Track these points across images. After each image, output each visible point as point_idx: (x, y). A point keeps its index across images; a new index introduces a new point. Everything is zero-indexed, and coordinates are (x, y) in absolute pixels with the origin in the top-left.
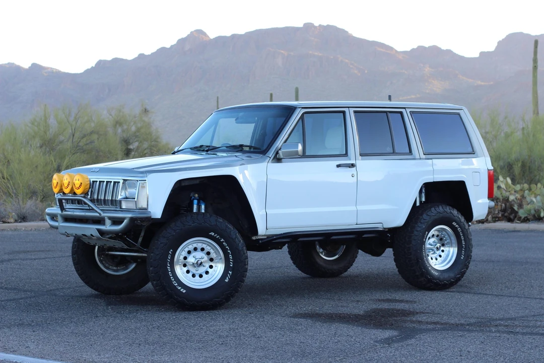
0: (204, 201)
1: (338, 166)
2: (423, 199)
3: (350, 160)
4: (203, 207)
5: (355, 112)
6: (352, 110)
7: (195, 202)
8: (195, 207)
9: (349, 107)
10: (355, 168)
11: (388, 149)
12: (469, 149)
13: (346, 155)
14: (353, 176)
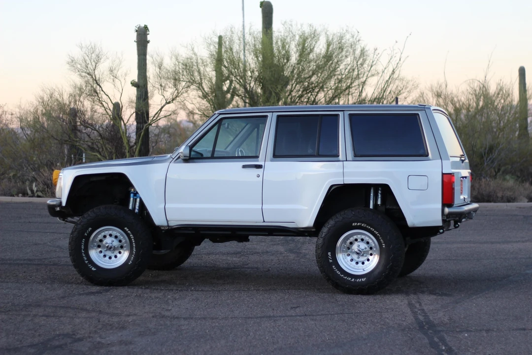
1: (244, 167)
2: (379, 202)
3: (258, 161)
4: (138, 200)
6: (276, 114)
7: (132, 195)
8: (132, 199)
9: (273, 112)
10: (262, 170)
11: (310, 151)
12: (421, 152)
13: (257, 157)
14: (258, 176)
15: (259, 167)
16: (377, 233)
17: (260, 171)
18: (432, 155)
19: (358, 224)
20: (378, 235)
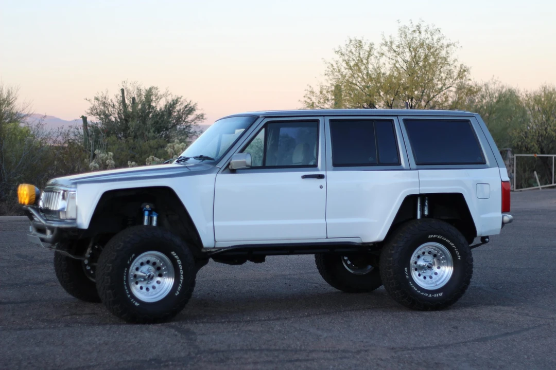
0: (156, 212)
1: (304, 177)
2: (426, 213)
3: (318, 170)
4: (155, 218)
5: (331, 121)
6: (328, 119)
7: (146, 213)
8: (146, 218)
9: (324, 116)
10: (325, 179)
11: (371, 159)
12: (479, 159)
13: (315, 166)
14: (321, 187)
15: (321, 177)
16: (452, 244)
17: (321, 182)
18: (489, 161)
19: (435, 236)
20: (454, 246)
